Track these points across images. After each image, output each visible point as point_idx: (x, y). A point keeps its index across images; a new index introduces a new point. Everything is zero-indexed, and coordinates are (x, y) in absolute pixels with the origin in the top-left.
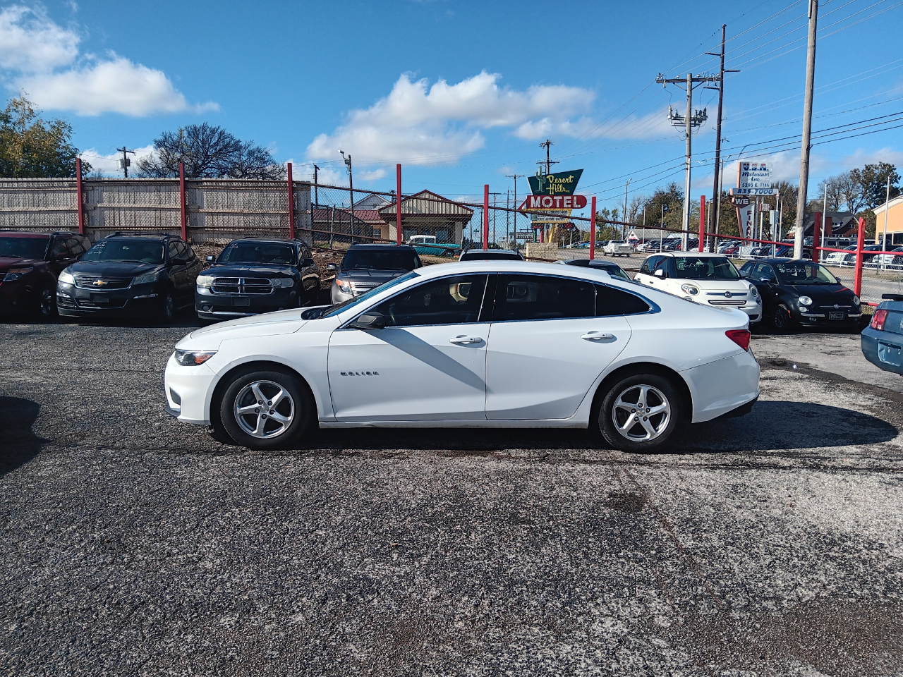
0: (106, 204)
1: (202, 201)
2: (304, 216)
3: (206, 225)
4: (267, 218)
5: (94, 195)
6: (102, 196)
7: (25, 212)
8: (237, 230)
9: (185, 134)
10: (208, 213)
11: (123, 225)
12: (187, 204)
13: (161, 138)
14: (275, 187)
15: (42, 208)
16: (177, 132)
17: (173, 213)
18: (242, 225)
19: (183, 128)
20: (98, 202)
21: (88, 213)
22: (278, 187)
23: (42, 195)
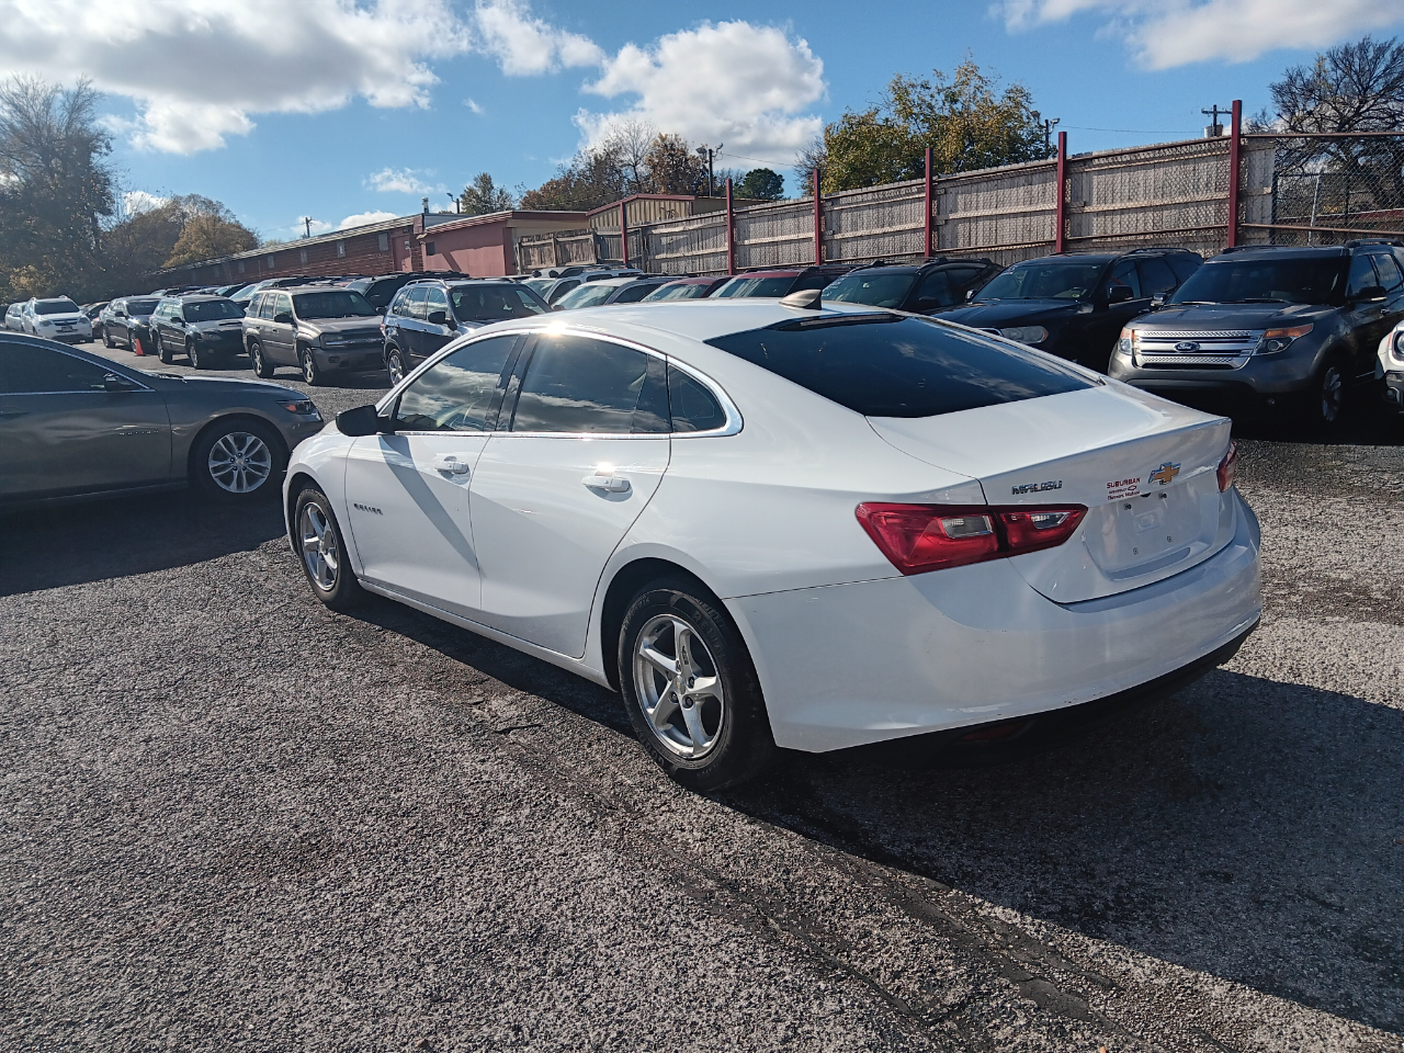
0: (961, 214)
1: (1090, 194)
2: (1259, 199)
3: (1095, 234)
4: (1192, 211)
5: (947, 201)
6: (956, 200)
7: (869, 236)
8: (1142, 237)
9: (1328, 65)
10: (1098, 214)
11: (980, 244)
12: (1068, 199)
13: (1283, 79)
14: (1209, 151)
15: (887, 229)
16: (1313, 64)
17: (1048, 218)
18: (1150, 229)
19: (1325, 56)
20: (951, 212)
21: (938, 230)
22: (1214, 150)
23: (887, 209)
